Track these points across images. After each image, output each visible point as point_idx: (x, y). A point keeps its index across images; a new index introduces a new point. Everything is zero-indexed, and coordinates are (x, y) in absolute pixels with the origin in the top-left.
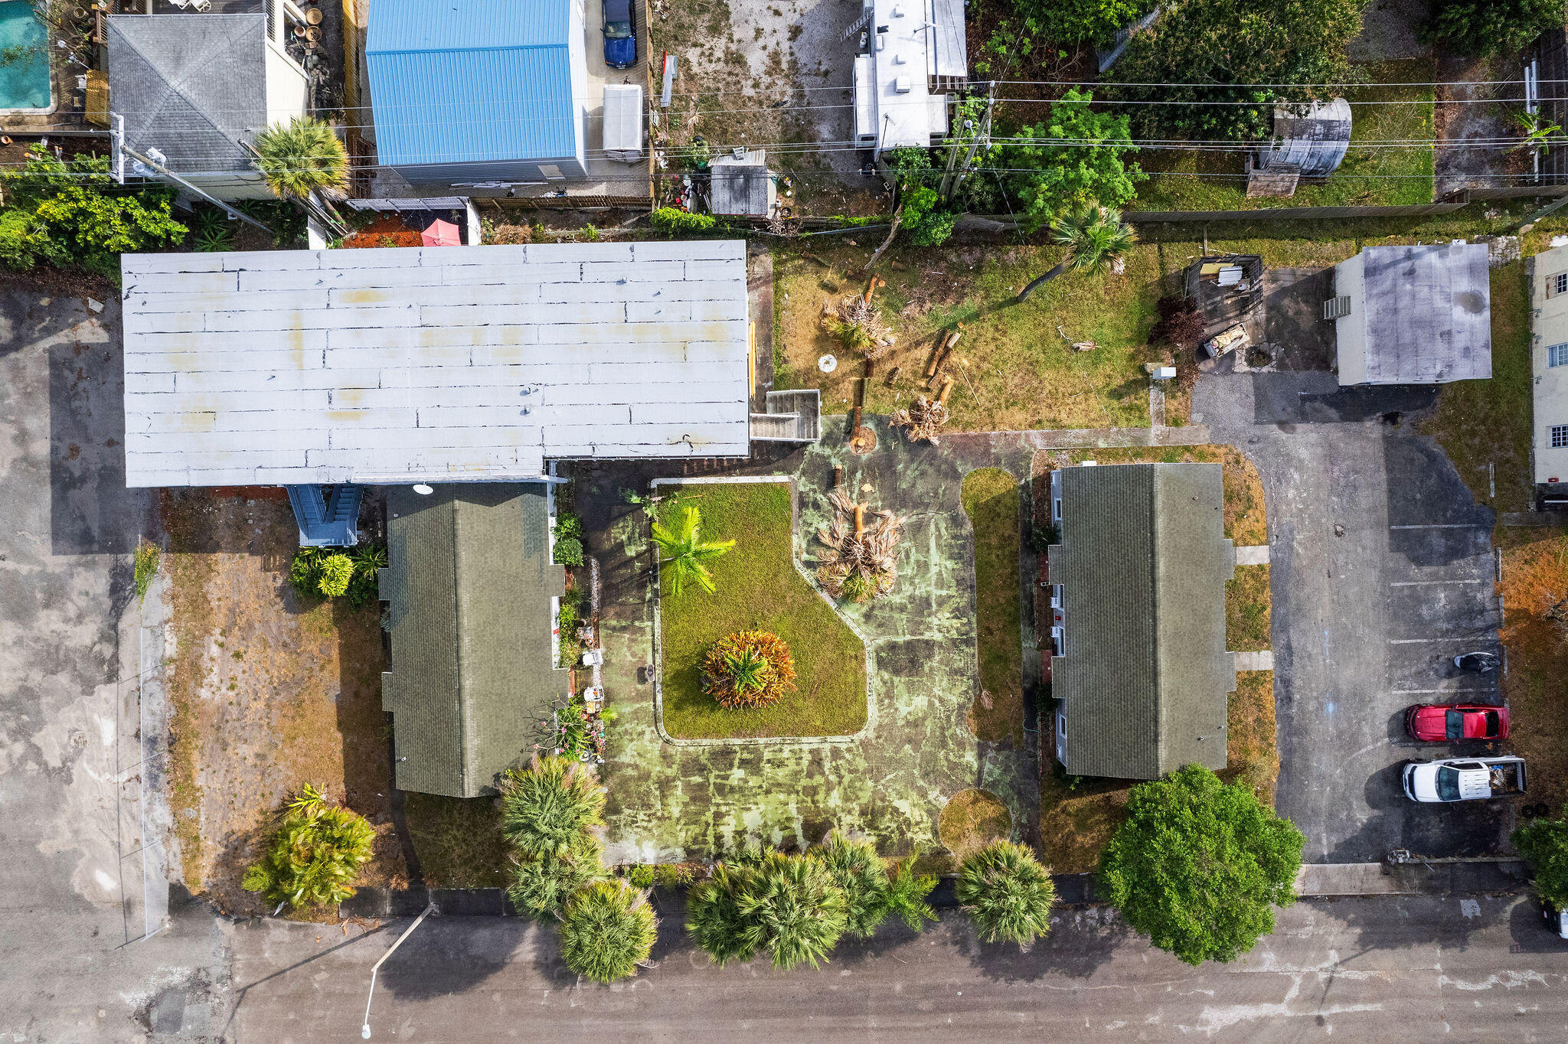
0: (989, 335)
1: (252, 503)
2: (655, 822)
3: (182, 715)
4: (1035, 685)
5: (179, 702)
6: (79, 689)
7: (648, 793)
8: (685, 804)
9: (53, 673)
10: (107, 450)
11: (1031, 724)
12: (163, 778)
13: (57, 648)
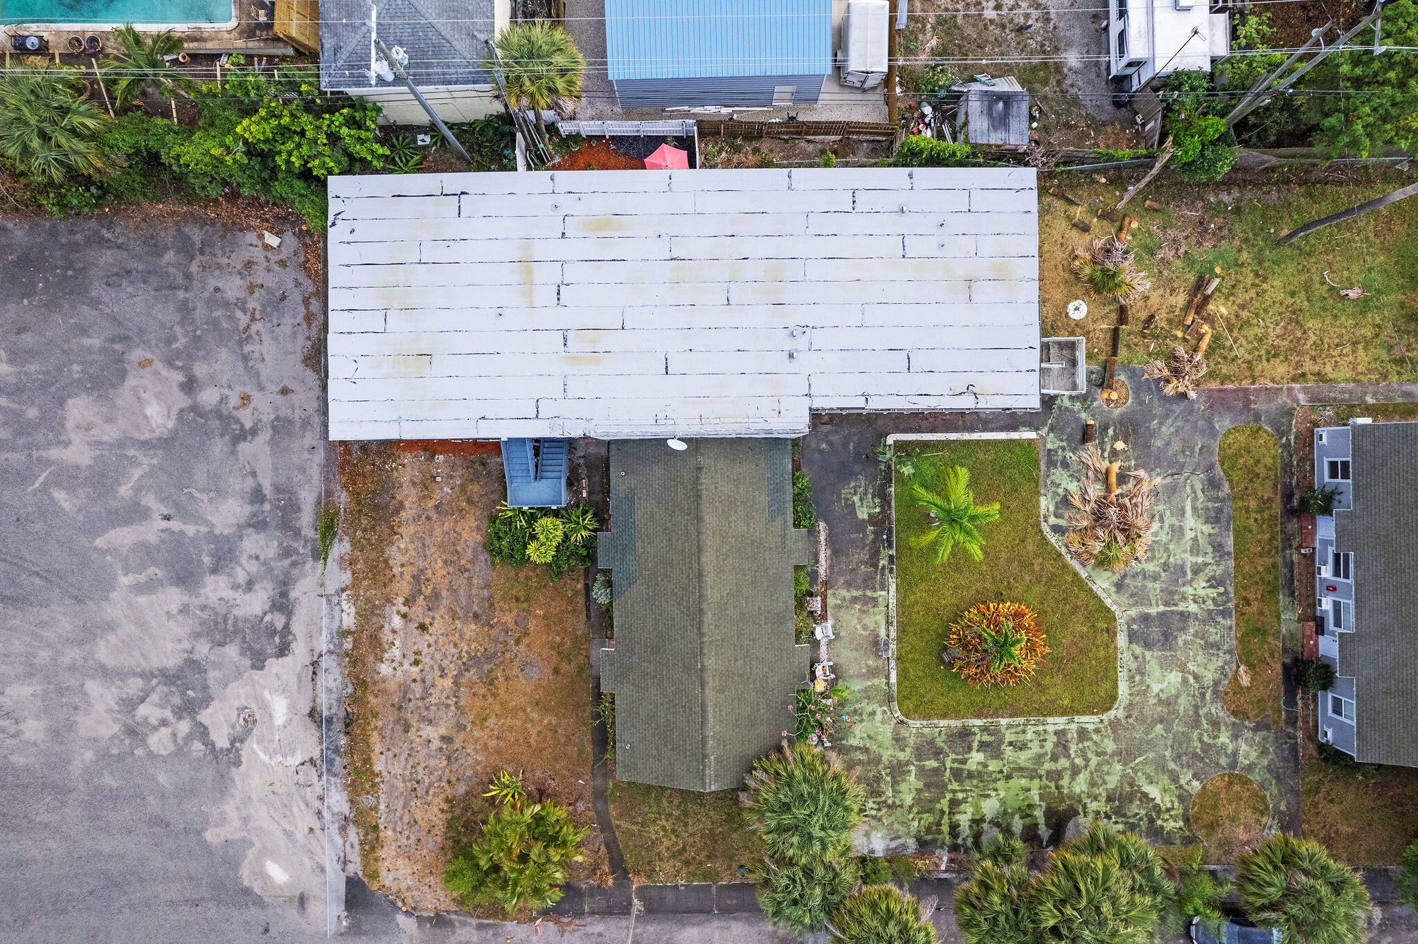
0: (1249, 281)
1: (440, 458)
2: (884, 810)
3: (359, 693)
4: (1296, 661)
5: (357, 678)
6: (248, 662)
7: (878, 779)
8: (919, 791)
9: (221, 644)
10: (281, 399)
11: (1291, 701)
12: (339, 761)
13: (225, 618)
